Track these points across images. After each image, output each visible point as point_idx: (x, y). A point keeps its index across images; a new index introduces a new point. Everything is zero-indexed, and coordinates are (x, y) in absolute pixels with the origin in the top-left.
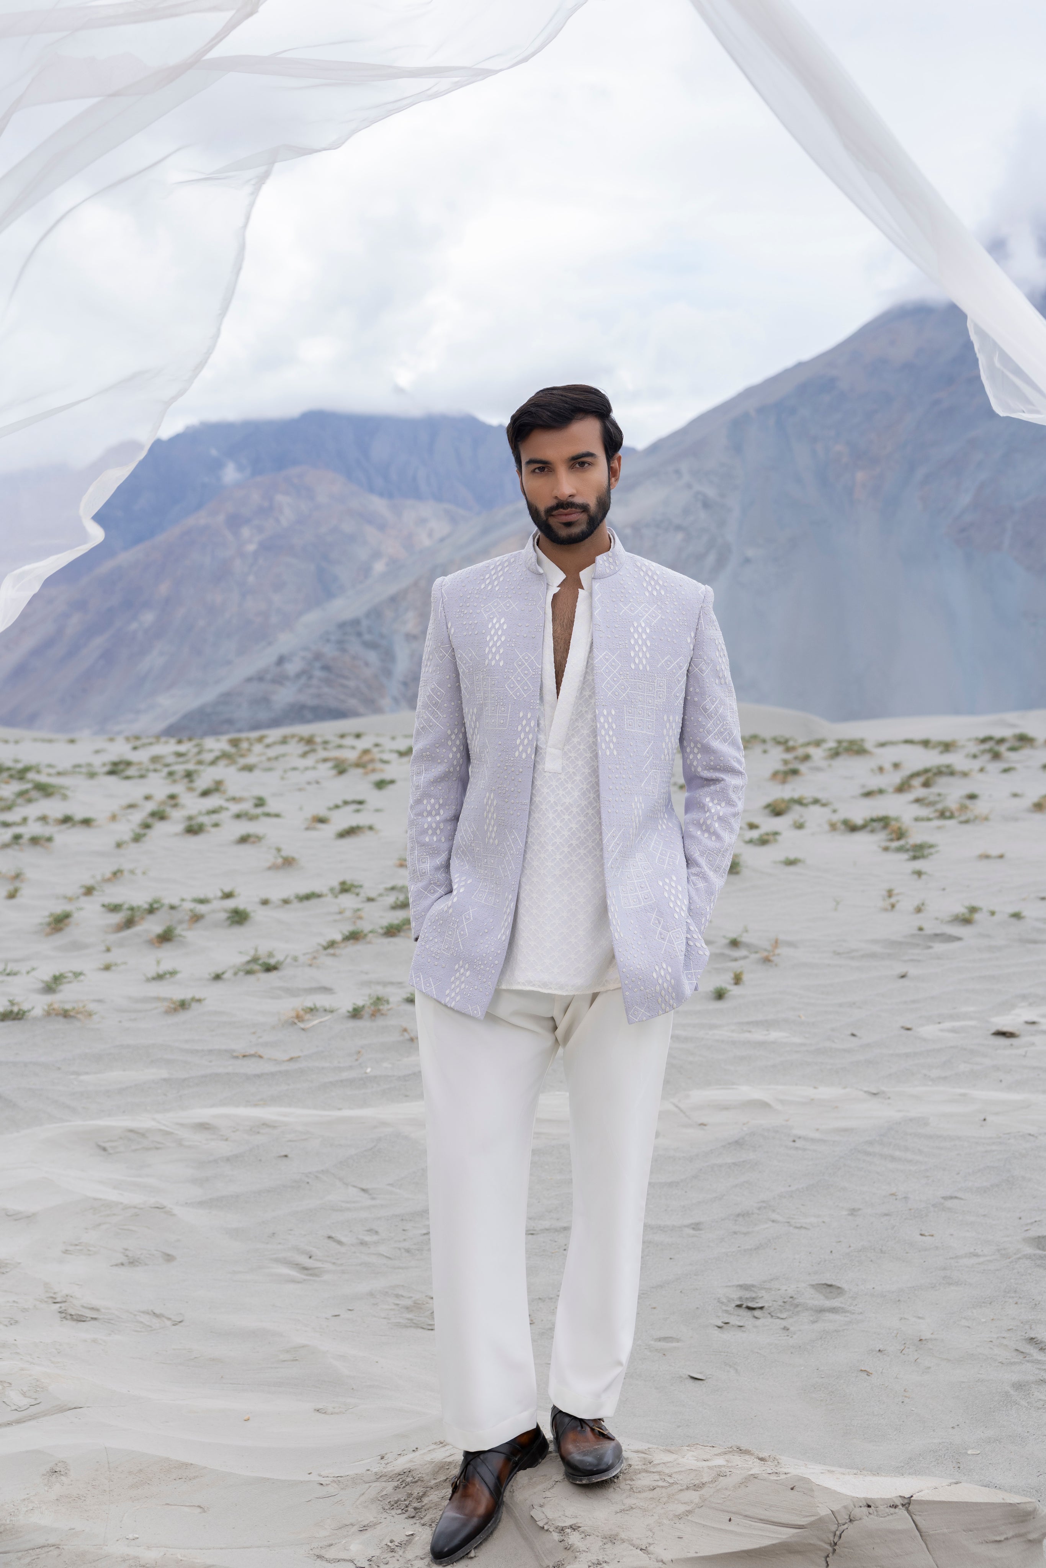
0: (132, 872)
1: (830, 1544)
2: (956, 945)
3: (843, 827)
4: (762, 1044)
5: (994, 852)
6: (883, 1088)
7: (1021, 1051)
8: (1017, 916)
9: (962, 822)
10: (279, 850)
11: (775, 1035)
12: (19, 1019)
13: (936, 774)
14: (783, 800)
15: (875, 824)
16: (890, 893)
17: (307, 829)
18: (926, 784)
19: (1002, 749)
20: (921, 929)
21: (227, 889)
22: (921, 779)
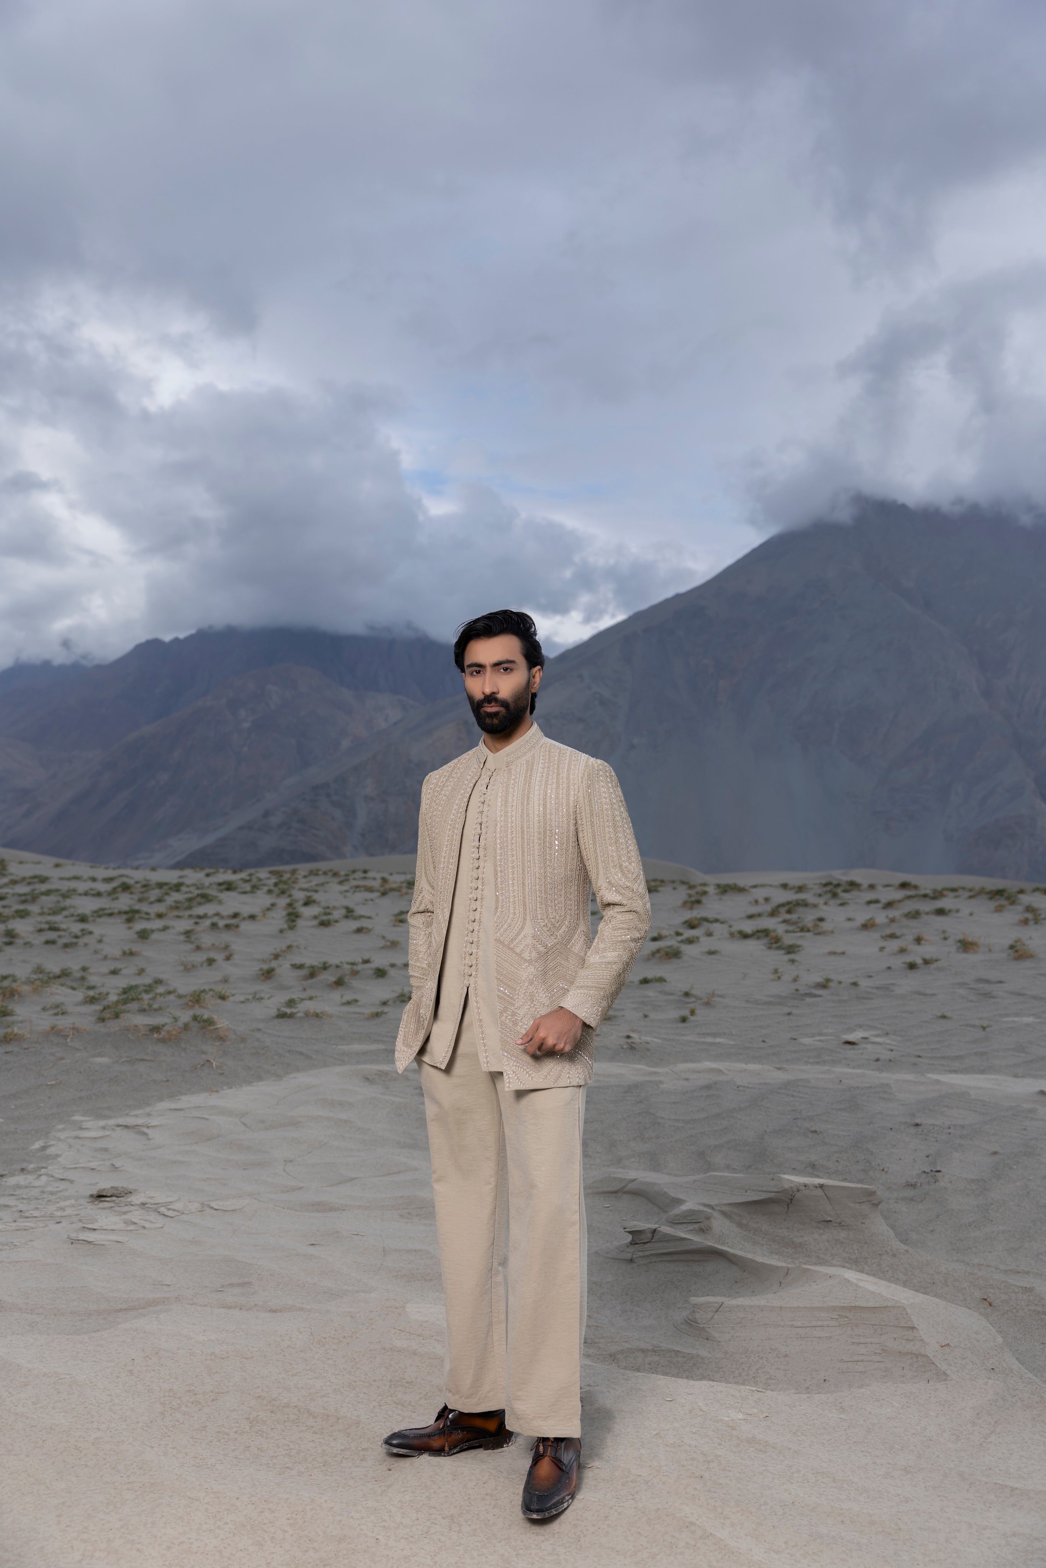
0: (298, 947)
1: (789, 1199)
2: (818, 999)
3: (738, 936)
4: (712, 1044)
5: (839, 950)
6: (784, 1066)
7: (861, 1051)
8: (855, 984)
9: (816, 934)
10: (383, 937)
11: (718, 1040)
12: (291, 1017)
13: (795, 905)
14: (696, 918)
15: (760, 934)
16: (776, 971)
17: (394, 926)
18: (789, 912)
19: (839, 890)
20: (797, 990)
21: (366, 958)
22: (786, 908)
